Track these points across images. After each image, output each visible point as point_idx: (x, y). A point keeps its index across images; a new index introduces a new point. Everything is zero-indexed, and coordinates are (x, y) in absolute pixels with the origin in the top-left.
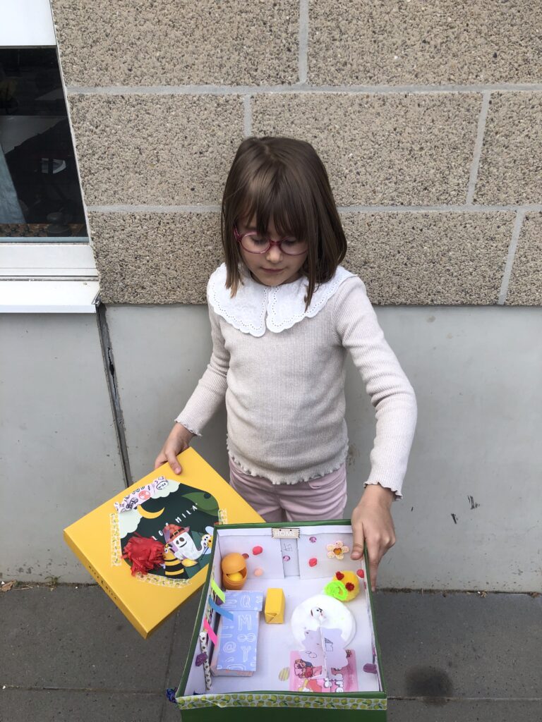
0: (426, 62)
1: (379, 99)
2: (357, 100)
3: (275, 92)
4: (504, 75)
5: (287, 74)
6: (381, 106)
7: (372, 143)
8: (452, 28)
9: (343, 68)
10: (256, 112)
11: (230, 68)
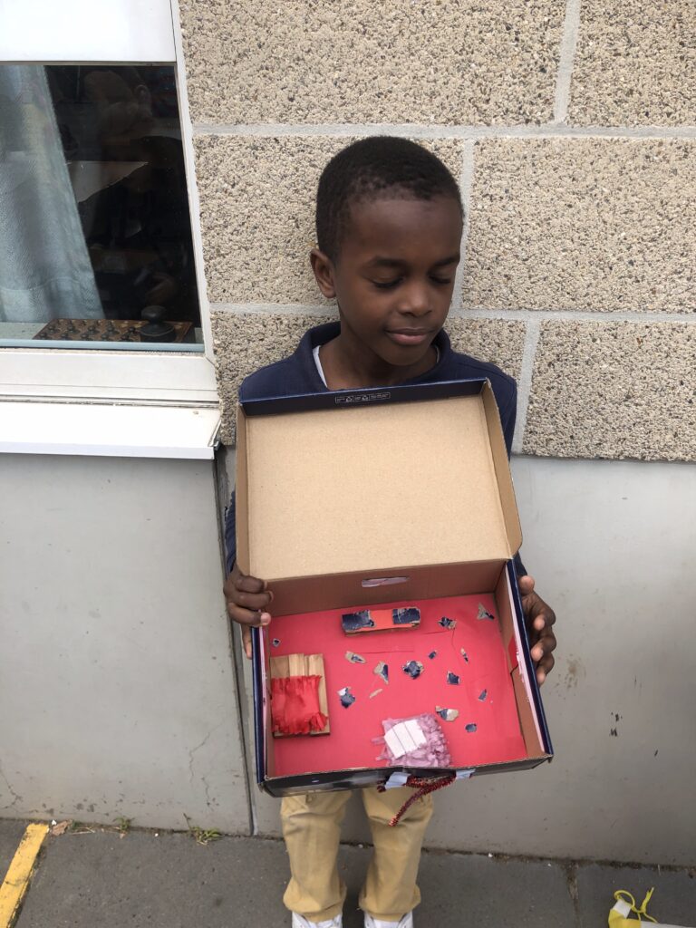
1: (679, 148)
2: (643, 150)
3: (514, 135)
5: (534, 107)
6: (680, 159)
7: (658, 216)
9: (625, 98)
10: (482, 166)
11: (447, 97)
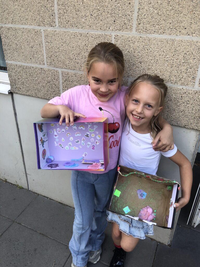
0: (93, 22)
1: (80, 34)
2: (73, 34)
4: (118, 28)
5: (52, 23)
7: (79, 49)
8: (99, 10)
9: (68, 22)
10: (45, 35)
11: (37, 20)
